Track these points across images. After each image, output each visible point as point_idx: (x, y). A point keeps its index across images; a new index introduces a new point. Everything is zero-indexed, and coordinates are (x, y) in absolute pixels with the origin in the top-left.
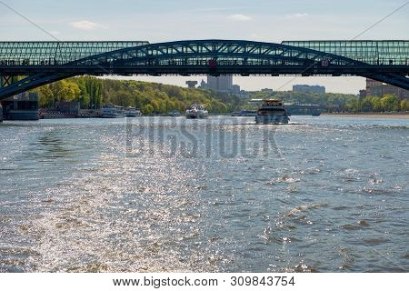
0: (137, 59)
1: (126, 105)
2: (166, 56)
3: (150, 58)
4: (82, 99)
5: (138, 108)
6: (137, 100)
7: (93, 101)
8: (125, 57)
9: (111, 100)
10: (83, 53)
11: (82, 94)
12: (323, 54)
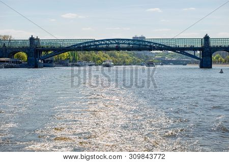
0: (91, 45)
1: (89, 61)
2: (101, 44)
3: (96, 45)
4: (69, 58)
5: (94, 61)
6: (94, 58)
7: (74, 59)
8: (87, 45)
9: (82, 59)
10: (72, 43)
11: (69, 56)
12: (156, 44)
